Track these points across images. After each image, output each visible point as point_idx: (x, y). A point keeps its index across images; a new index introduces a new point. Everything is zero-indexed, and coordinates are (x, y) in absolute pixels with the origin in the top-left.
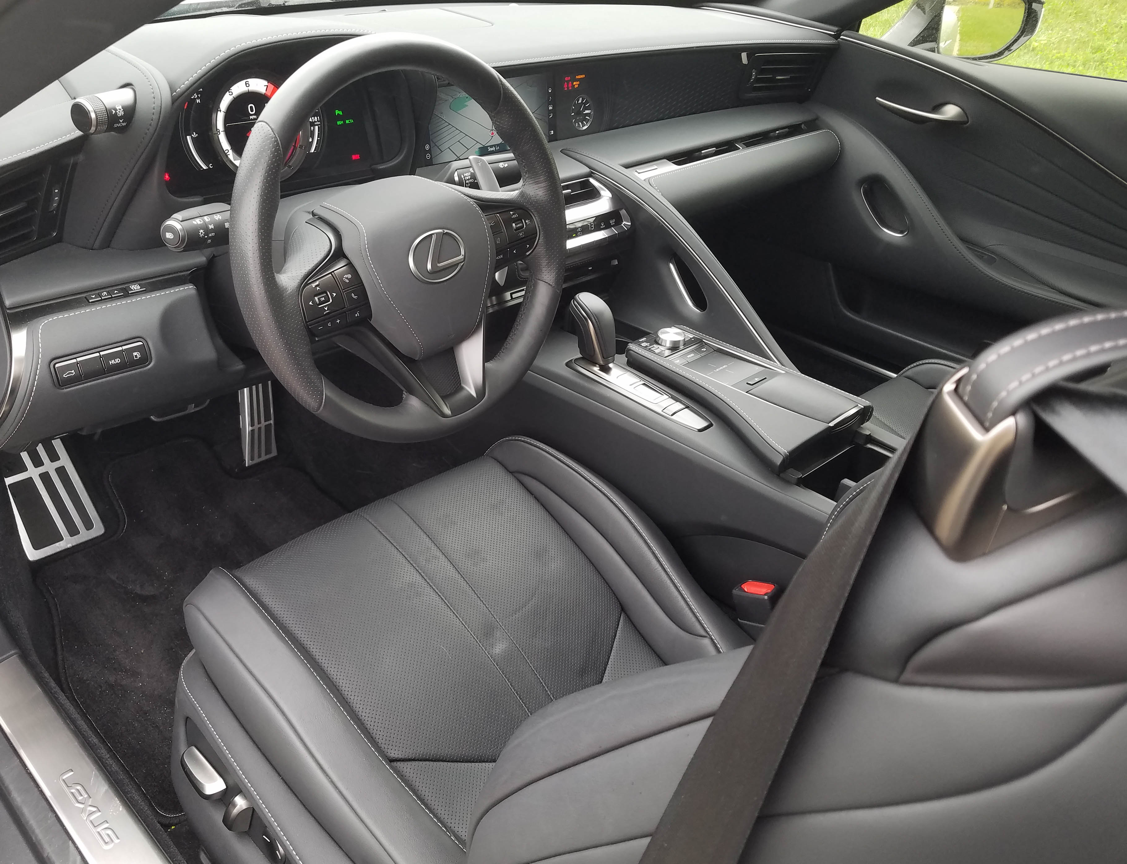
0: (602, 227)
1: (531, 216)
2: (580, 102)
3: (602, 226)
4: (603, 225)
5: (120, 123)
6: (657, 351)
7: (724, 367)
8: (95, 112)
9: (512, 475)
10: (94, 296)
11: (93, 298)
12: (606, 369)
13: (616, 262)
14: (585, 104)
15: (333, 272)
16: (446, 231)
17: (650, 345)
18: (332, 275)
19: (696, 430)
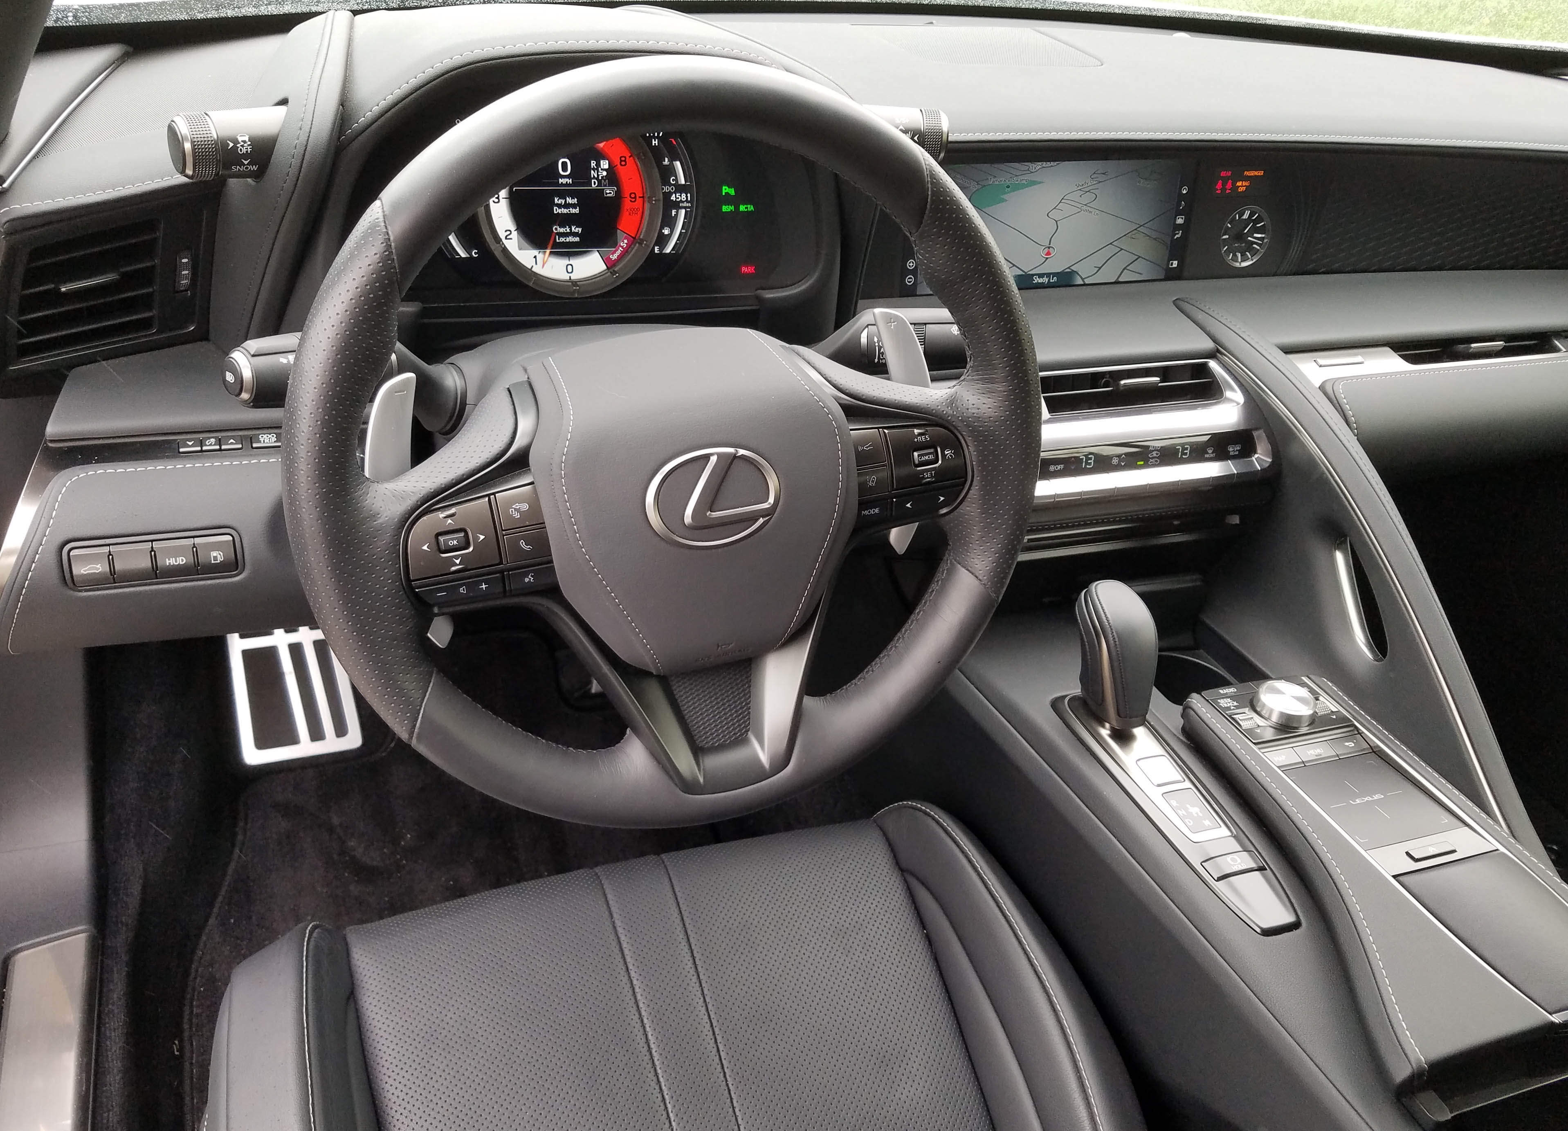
0: (1207, 456)
1: (960, 443)
2: (1246, 216)
3: (1208, 453)
4: (1210, 451)
5: (244, 165)
6: (1245, 725)
7: (1376, 797)
8: (192, 142)
9: (903, 875)
10: (190, 443)
11: (191, 447)
12: (1123, 737)
13: (1235, 520)
14: (1256, 221)
15: (494, 494)
16: (742, 452)
17: (1237, 707)
18: (489, 500)
19: (1258, 930)
